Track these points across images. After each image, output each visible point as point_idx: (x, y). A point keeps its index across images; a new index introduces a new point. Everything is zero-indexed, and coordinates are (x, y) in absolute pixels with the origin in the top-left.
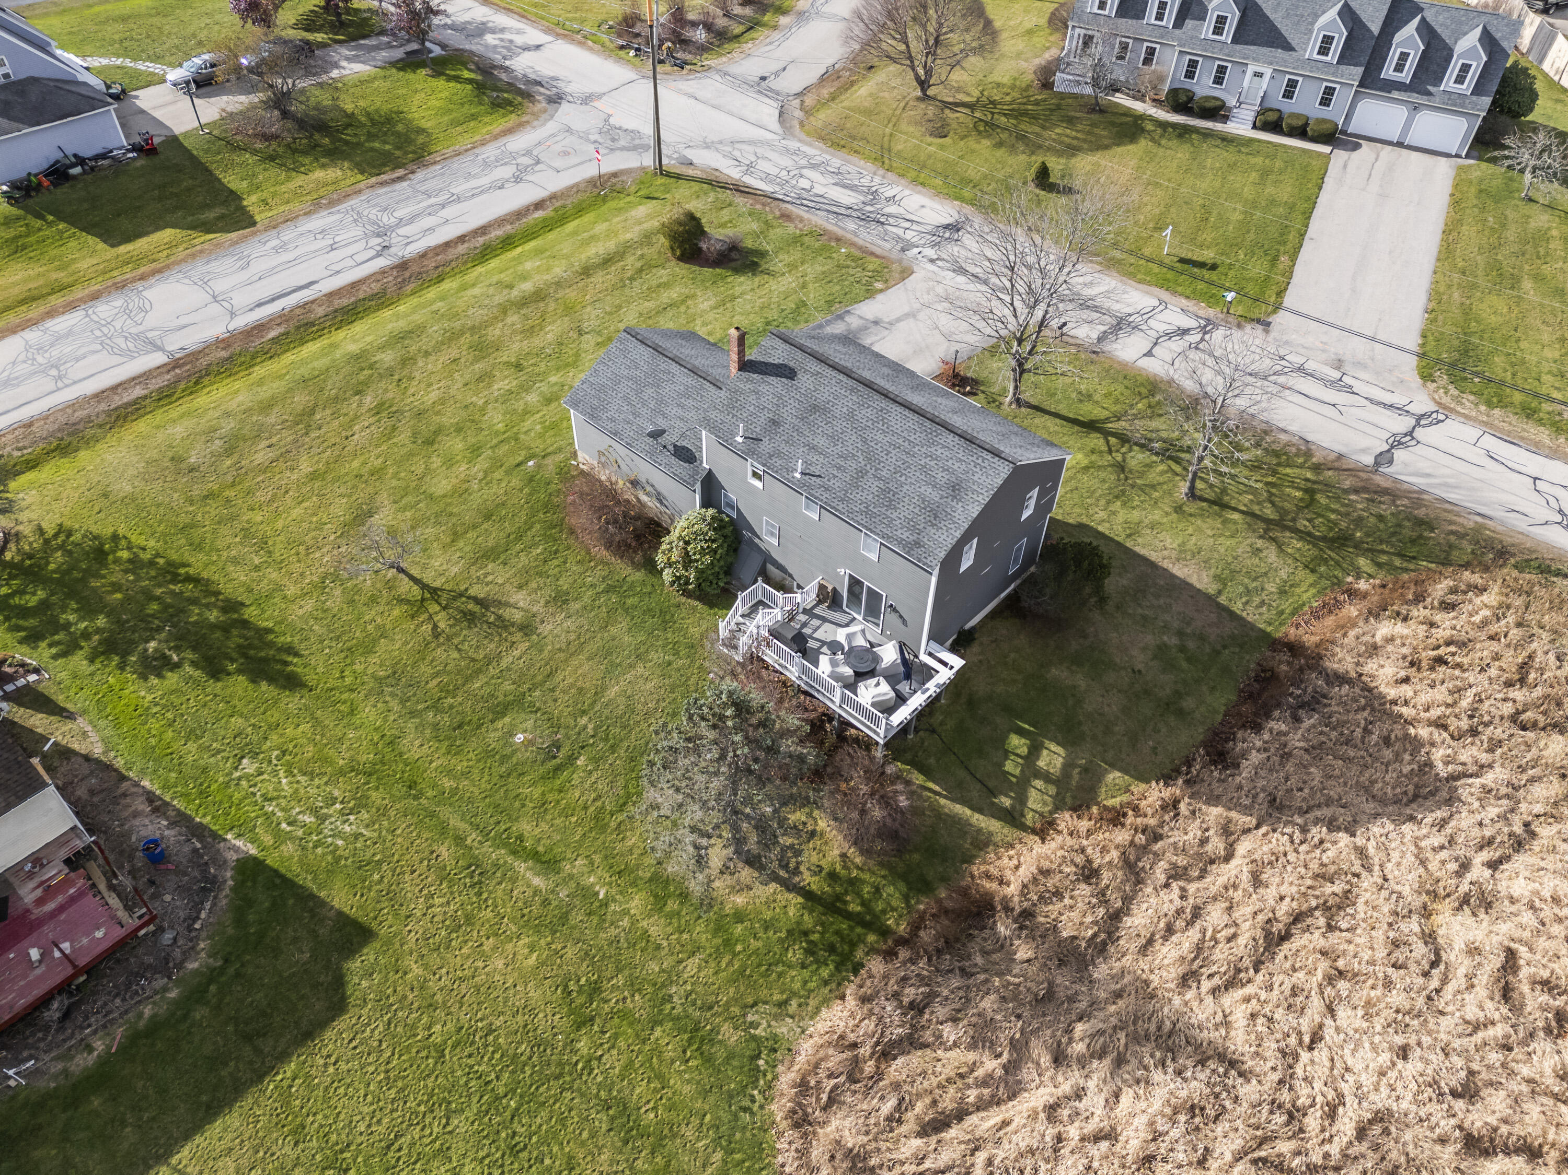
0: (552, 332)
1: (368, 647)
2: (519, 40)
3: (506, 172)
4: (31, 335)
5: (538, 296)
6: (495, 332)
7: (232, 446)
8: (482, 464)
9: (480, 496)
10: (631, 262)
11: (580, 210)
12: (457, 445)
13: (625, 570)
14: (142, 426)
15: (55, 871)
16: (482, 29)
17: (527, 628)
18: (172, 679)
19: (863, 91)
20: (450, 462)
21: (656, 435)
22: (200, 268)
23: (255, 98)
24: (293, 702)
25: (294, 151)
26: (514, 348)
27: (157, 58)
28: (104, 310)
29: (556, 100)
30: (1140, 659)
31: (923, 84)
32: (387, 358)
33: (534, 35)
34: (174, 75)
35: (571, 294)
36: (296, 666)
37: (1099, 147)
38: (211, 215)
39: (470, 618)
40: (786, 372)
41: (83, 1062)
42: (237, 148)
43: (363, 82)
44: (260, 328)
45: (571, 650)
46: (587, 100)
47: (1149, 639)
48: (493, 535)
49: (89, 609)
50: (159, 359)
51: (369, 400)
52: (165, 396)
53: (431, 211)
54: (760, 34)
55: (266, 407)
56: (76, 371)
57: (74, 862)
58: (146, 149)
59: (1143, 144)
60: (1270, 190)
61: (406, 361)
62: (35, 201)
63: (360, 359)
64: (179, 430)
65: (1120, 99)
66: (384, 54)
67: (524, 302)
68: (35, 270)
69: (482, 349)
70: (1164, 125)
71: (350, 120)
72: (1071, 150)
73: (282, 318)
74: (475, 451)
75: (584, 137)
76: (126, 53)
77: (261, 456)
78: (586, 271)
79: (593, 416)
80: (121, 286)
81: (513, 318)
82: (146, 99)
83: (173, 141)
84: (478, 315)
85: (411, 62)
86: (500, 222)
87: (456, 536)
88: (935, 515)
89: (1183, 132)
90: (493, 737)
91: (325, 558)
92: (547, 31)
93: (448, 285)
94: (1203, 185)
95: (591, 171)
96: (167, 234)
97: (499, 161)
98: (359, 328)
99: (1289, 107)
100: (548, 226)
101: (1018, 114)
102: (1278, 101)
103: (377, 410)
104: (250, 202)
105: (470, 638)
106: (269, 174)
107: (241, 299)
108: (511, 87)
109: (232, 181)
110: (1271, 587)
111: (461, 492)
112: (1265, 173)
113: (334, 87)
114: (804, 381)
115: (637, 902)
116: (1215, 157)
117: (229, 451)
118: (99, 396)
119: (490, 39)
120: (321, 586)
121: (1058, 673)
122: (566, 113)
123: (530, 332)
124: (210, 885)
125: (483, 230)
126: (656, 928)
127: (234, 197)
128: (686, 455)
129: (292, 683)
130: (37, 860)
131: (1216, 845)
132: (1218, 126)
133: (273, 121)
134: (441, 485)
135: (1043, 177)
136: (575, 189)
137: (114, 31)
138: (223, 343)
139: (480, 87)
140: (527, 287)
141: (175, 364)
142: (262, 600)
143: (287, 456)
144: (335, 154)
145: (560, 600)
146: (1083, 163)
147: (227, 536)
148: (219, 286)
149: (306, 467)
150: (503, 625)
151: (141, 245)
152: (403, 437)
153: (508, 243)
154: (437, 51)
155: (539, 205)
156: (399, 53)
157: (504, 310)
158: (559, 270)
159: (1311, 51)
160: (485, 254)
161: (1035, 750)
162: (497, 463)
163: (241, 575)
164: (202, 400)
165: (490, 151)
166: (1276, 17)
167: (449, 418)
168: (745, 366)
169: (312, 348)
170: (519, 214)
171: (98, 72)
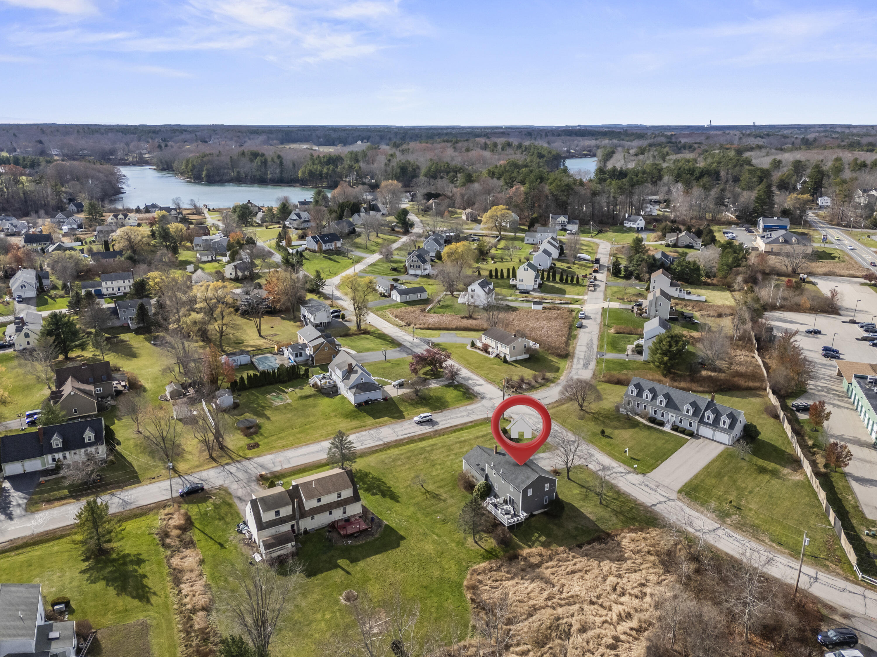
0: (465, 449)
1: (414, 498)
2: (478, 383)
3: (465, 414)
4: (357, 435)
5: (465, 441)
6: (453, 447)
7: (394, 460)
8: (443, 471)
9: (441, 477)
10: (489, 437)
11: (480, 424)
12: (439, 467)
13: (466, 493)
14: (376, 455)
15: (357, 518)
16: (469, 379)
17: (445, 501)
18: (377, 496)
19: (564, 407)
20: (437, 470)
21: (478, 465)
22: (392, 426)
23: (411, 390)
24: (398, 504)
25: (417, 403)
26: (457, 450)
27: (390, 379)
28: (372, 432)
29: (483, 398)
30: (570, 528)
31: (581, 406)
32: (428, 449)
33: (481, 381)
34: (394, 383)
35: (472, 442)
36: (400, 499)
37: (624, 428)
38: (396, 415)
39: (434, 497)
40: (504, 455)
41: (358, 543)
42: (405, 401)
43: (437, 389)
44: (403, 439)
45: (452, 505)
46: (491, 399)
47: (574, 525)
48: (442, 484)
49: (364, 483)
50: (382, 443)
51: (423, 456)
52: (382, 450)
53: (445, 420)
54: (543, 388)
55: (402, 454)
56: (365, 442)
57: (360, 517)
58: (385, 399)
59: (637, 429)
60: (666, 445)
61: (432, 450)
62: (361, 408)
63: (423, 448)
64: (384, 456)
65: (637, 418)
66: (443, 383)
67: (461, 442)
68: (358, 422)
69: (449, 450)
70: (645, 425)
71: (431, 398)
72: (616, 428)
73: (408, 438)
74: (442, 469)
75: (487, 408)
76: (383, 377)
77: (399, 463)
78: (477, 438)
79: (467, 461)
80: (376, 428)
81: (458, 445)
82: (386, 388)
83: (391, 398)
84: (450, 443)
85: (449, 386)
86: (461, 425)
87: (435, 483)
88: (523, 482)
89: (649, 428)
90: (434, 516)
91: (409, 483)
92: (486, 381)
93: (445, 436)
94: (647, 441)
95: (485, 416)
96: (386, 418)
97: (464, 411)
98: (423, 442)
99: (681, 425)
100: (472, 427)
101: (606, 417)
102: (678, 423)
103: (424, 458)
104: (405, 414)
105: (433, 501)
106: (410, 408)
107: (400, 433)
108: (472, 394)
109: (402, 408)
110: (611, 523)
111: (438, 475)
112: (667, 441)
113: (430, 390)
114: (507, 456)
115: (454, 545)
116: (655, 435)
117: (393, 461)
118: (369, 448)
119: (470, 382)
120: (407, 487)
121: (551, 526)
122: (484, 402)
123: (461, 448)
124: (380, 526)
125: (456, 426)
126: (455, 548)
127: (401, 412)
128: (483, 470)
129: (398, 502)
130: (354, 516)
131: (571, 558)
132: (661, 428)
133: (414, 397)
134: (434, 474)
135: (603, 432)
136: (481, 419)
137: (381, 371)
138: (395, 441)
139: (464, 393)
140: (463, 439)
141: (385, 444)
142: (395, 488)
143: (404, 464)
144: (425, 405)
145: (452, 497)
146: (617, 432)
147: (390, 476)
148: (396, 430)
149: (407, 466)
150: (440, 499)
151: (381, 420)
152: (428, 464)
153: (461, 429)
154: (456, 383)
155: (471, 422)
156: (446, 383)
157: (456, 443)
158: (471, 436)
159: (685, 412)
160: (455, 431)
161: (539, 536)
162: (446, 471)
163: (392, 483)
164: (389, 452)
165: (463, 409)
166: (677, 402)
167: (439, 462)
168: (497, 453)
169: (413, 445)
170: (465, 424)
171: (377, 381)
